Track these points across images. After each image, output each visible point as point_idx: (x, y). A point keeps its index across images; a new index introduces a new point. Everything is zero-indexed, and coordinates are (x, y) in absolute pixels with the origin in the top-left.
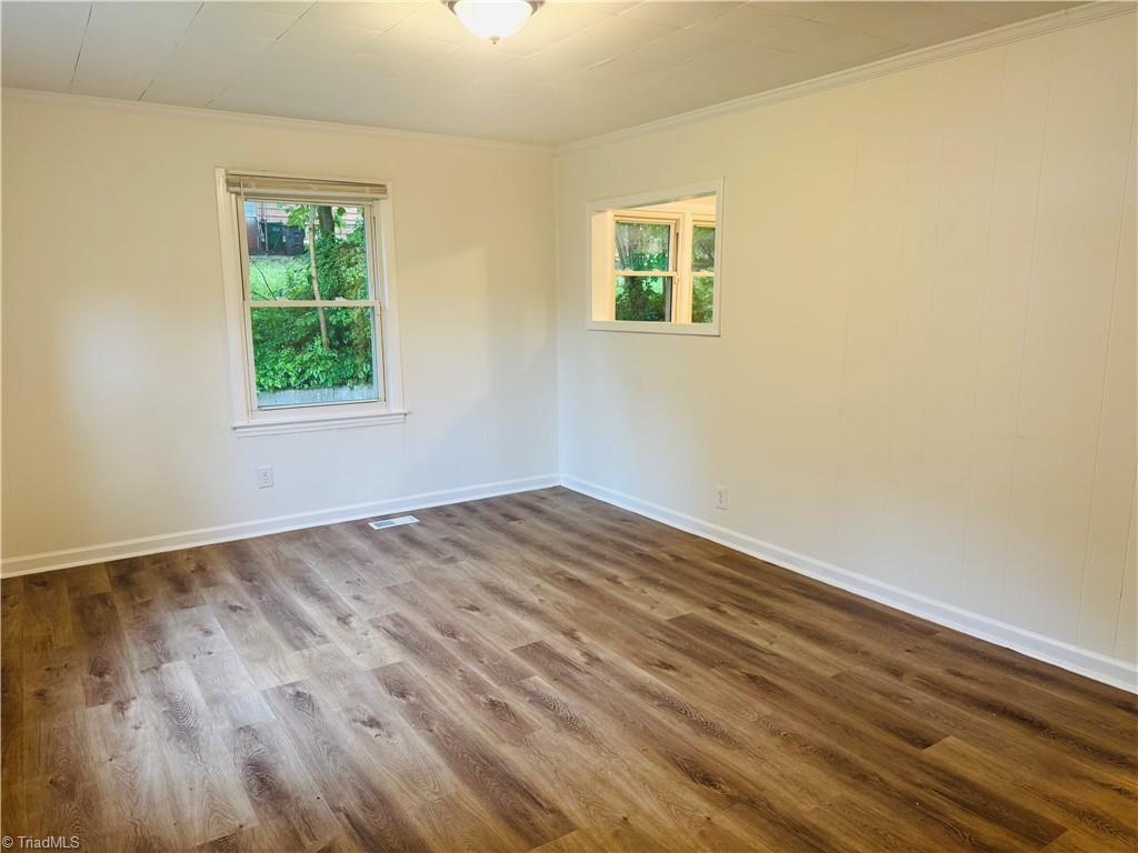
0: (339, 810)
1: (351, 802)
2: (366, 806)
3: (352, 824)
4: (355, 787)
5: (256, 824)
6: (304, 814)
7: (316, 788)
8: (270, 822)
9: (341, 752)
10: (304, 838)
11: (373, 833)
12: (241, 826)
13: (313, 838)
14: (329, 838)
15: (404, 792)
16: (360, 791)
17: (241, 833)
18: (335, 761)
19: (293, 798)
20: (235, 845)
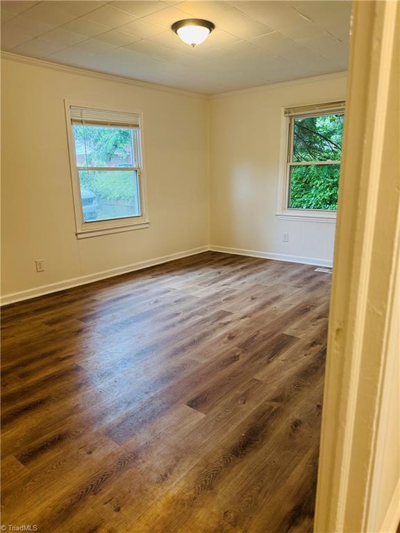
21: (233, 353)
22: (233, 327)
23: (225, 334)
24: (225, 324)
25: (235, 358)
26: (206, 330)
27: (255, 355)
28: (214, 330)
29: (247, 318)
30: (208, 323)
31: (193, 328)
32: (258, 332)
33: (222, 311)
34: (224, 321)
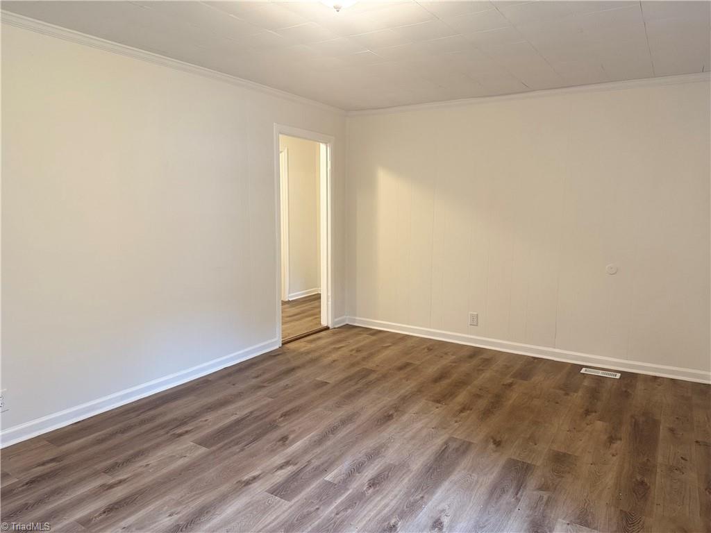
0: (517, 499)
1: (508, 497)
2: (503, 491)
3: (519, 490)
4: (496, 502)
5: (560, 520)
6: (534, 508)
7: (514, 515)
8: (553, 516)
9: (478, 522)
10: (545, 500)
11: (516, 482)
12: (568, 524)
13: (541, 498)
14: (535, 493)
15: (481, 485)
16: (497, 499)
17: (571, 521)
18: (487, 520)
19: (531, 518)
20: (579, 519)
21: (286, 420)
22: (276, 457)
23: (291, 444)
24: (287, 463)
25: (284, 415)
26: (318, 450)
27: (262, 419)
28: (305, 451)
29: (246, 478)
30: (316, 463)
31: (337, 454)
32: (242, 450)
33: (289, 500)
34: (290, 469)
